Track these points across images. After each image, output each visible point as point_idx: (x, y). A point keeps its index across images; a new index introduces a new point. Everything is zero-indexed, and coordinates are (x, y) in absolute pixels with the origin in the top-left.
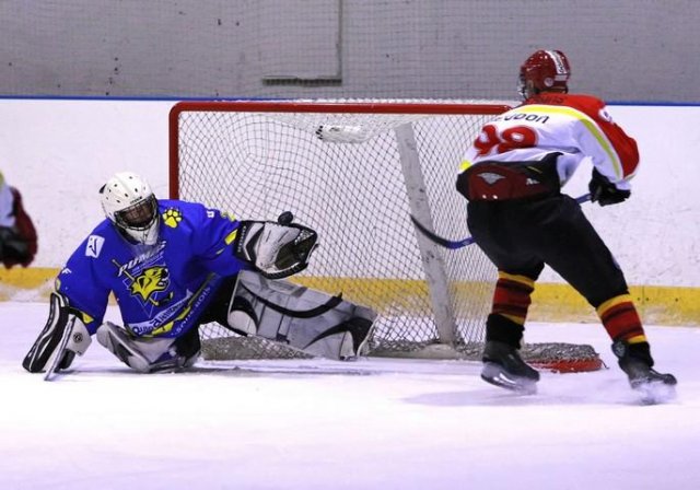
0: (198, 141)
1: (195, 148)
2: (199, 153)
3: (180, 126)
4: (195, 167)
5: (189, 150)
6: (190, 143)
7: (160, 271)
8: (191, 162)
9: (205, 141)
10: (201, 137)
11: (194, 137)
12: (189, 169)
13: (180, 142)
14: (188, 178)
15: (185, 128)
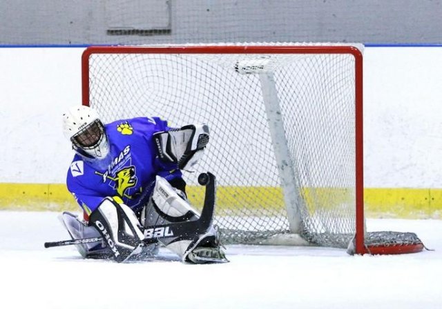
0: (105, 75)
1: (102, 80)
2: (106, 84)
3: (90, 63)
4: (102, 94)
5: (97, 81)
6: (99, 76)
7: (128, 171)
8: (99, 91)
9: (110, 75)
10: (107, 71)
11: (101, 72)
12: (97, 96)
13: (90, 76)
14: (96, 102)
15: (94, 65)
